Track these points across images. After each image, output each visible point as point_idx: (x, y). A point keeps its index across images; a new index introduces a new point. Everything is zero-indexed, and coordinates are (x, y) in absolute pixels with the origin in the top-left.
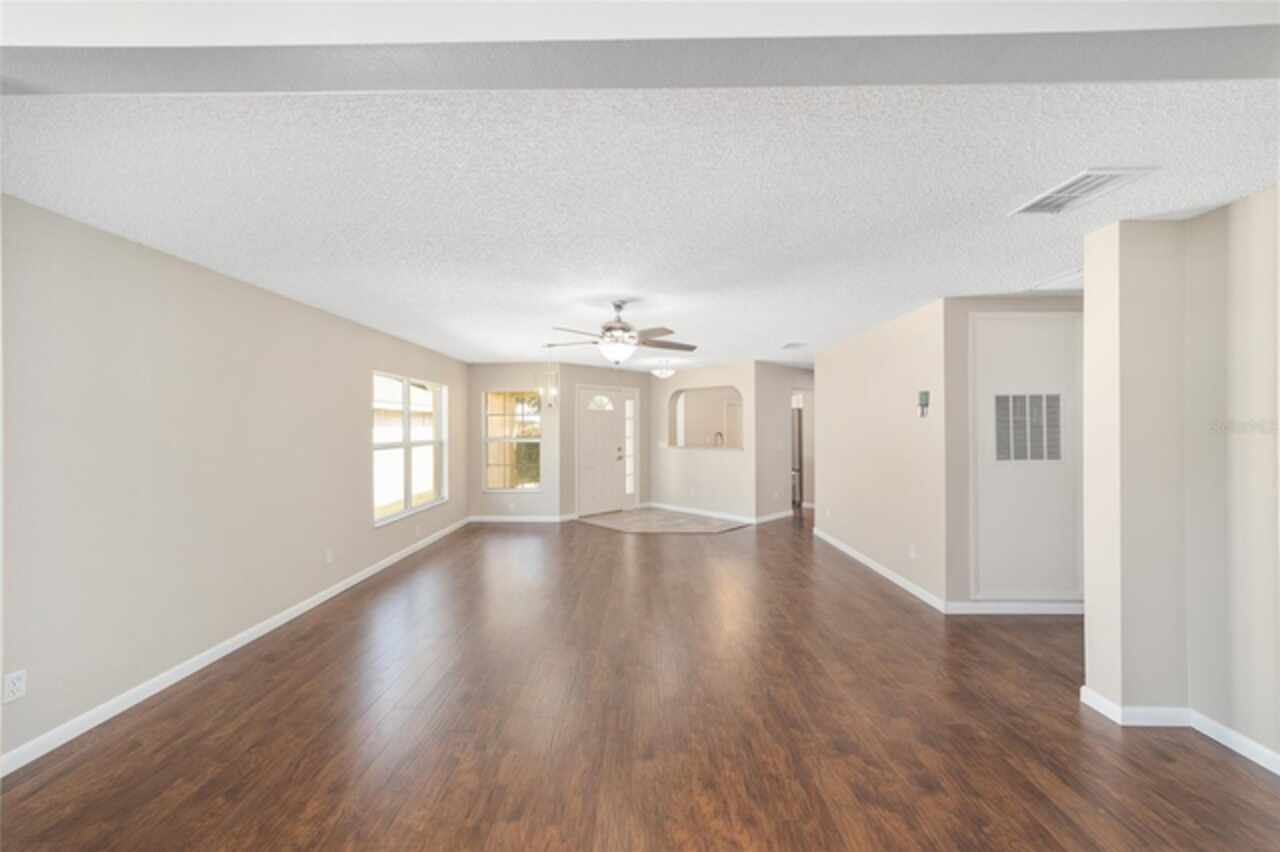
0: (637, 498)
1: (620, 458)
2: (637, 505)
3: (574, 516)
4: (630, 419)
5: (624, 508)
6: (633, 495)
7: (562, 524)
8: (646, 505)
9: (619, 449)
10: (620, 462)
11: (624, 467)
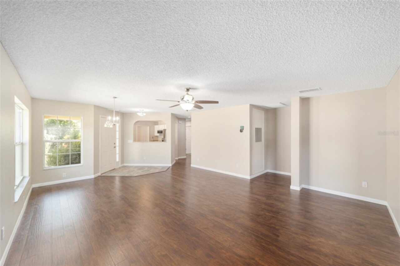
0: (120, 163)
1: (115, 147)
2: (120, 166)
3: (99, 174)
4: (118, 131)
5: (116, 168)
6: (118, 162)
7: (95, 178)
8: (123, 165)
9: (115, 144)
10: (115, 148)
11: (116, 150)
